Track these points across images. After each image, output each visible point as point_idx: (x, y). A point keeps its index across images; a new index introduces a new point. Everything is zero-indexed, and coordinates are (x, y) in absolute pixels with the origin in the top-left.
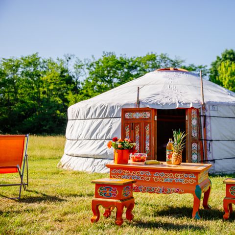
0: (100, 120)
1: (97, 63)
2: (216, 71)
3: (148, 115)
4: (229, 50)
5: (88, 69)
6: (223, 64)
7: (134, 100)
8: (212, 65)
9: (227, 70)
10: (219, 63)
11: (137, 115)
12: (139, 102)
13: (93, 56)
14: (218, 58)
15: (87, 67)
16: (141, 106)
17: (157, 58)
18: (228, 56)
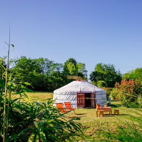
0: (70, 95)
1: (19, 61)
2: (66, 66)
3: (83, 94)
4: (71, 58)
5: (15, 63)
6: (69, 64)
7: (79, 91)
8: (65, 63)
9: (71, 66)
10: (67, 63)
11: (81, 94)
12: (81, 91)
13: (17, 58)
14: (67, 61)
15: (14, 62)
16: (81, 92)
17: (44, 60)
18: (71, 61)
